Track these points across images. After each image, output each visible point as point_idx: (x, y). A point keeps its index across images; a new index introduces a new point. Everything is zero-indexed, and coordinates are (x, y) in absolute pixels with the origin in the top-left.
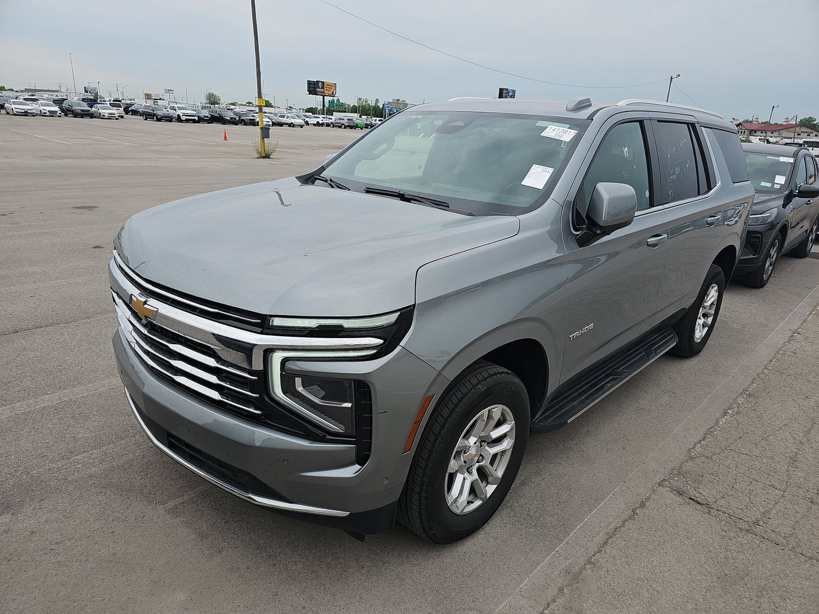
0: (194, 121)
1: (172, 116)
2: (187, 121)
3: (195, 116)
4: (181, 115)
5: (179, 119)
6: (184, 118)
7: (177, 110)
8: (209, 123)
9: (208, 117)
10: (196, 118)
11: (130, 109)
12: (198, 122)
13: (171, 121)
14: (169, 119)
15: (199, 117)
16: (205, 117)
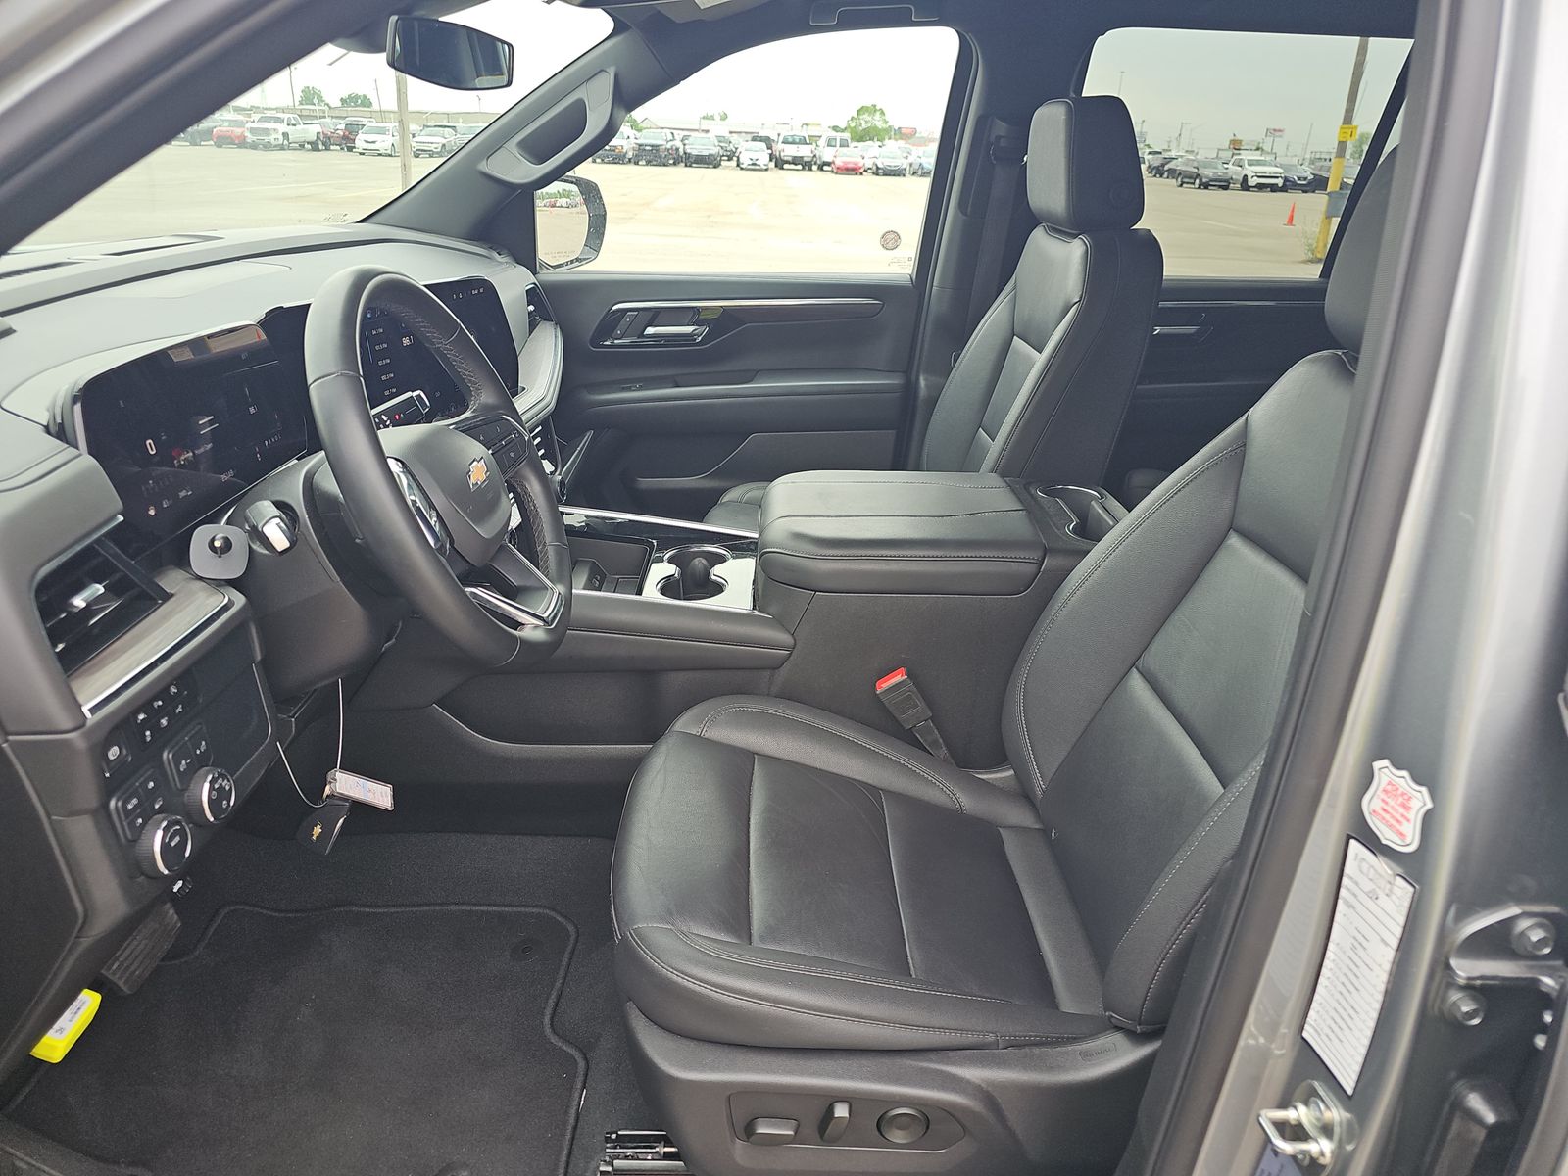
0: (1274, 188)
1: (1232, 179)
2: (1261, 187)
3: (1277, 178)
4: (1250, 175)
5: (1245, 186)
6: (1252, 182)
7: (1246, 165)
8: (1305, 192)
9: (1305, 179)
10: (1280, 182)
11: (1166, 167)
12: (1284, 189)
13: (1226, 188)
14: (1224, 185)
15: (1286, 180)
16: (1299, 179)
